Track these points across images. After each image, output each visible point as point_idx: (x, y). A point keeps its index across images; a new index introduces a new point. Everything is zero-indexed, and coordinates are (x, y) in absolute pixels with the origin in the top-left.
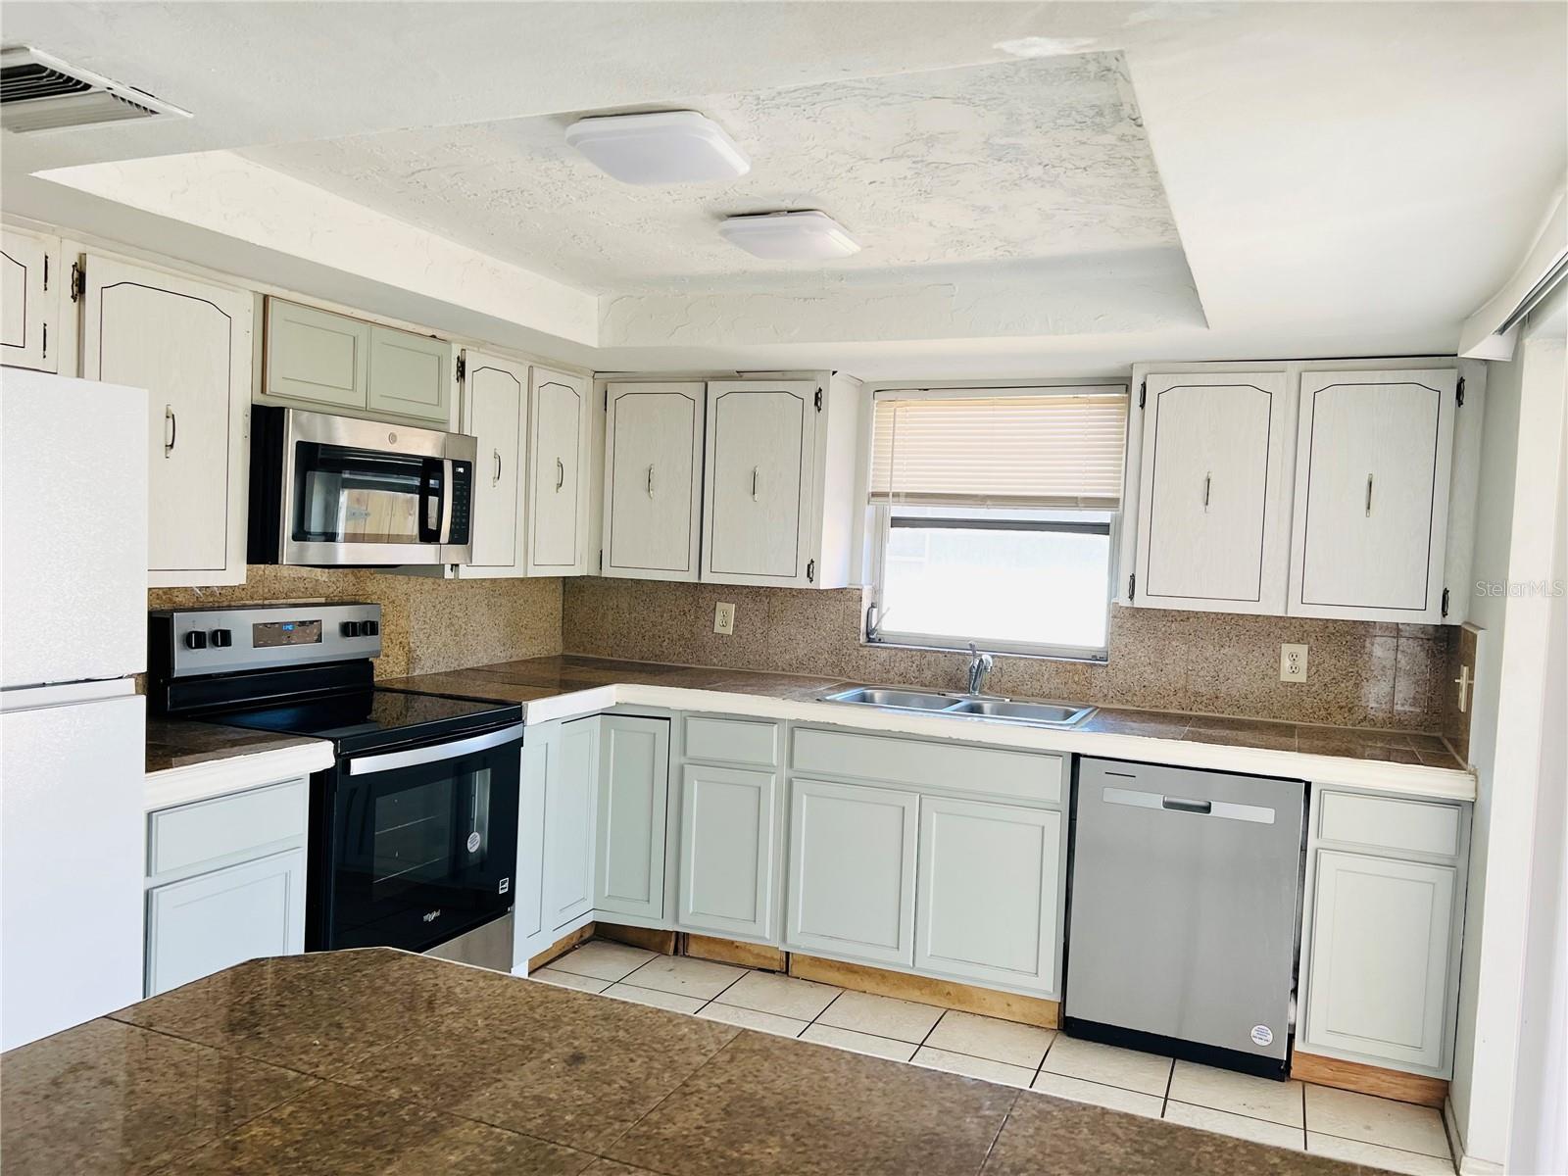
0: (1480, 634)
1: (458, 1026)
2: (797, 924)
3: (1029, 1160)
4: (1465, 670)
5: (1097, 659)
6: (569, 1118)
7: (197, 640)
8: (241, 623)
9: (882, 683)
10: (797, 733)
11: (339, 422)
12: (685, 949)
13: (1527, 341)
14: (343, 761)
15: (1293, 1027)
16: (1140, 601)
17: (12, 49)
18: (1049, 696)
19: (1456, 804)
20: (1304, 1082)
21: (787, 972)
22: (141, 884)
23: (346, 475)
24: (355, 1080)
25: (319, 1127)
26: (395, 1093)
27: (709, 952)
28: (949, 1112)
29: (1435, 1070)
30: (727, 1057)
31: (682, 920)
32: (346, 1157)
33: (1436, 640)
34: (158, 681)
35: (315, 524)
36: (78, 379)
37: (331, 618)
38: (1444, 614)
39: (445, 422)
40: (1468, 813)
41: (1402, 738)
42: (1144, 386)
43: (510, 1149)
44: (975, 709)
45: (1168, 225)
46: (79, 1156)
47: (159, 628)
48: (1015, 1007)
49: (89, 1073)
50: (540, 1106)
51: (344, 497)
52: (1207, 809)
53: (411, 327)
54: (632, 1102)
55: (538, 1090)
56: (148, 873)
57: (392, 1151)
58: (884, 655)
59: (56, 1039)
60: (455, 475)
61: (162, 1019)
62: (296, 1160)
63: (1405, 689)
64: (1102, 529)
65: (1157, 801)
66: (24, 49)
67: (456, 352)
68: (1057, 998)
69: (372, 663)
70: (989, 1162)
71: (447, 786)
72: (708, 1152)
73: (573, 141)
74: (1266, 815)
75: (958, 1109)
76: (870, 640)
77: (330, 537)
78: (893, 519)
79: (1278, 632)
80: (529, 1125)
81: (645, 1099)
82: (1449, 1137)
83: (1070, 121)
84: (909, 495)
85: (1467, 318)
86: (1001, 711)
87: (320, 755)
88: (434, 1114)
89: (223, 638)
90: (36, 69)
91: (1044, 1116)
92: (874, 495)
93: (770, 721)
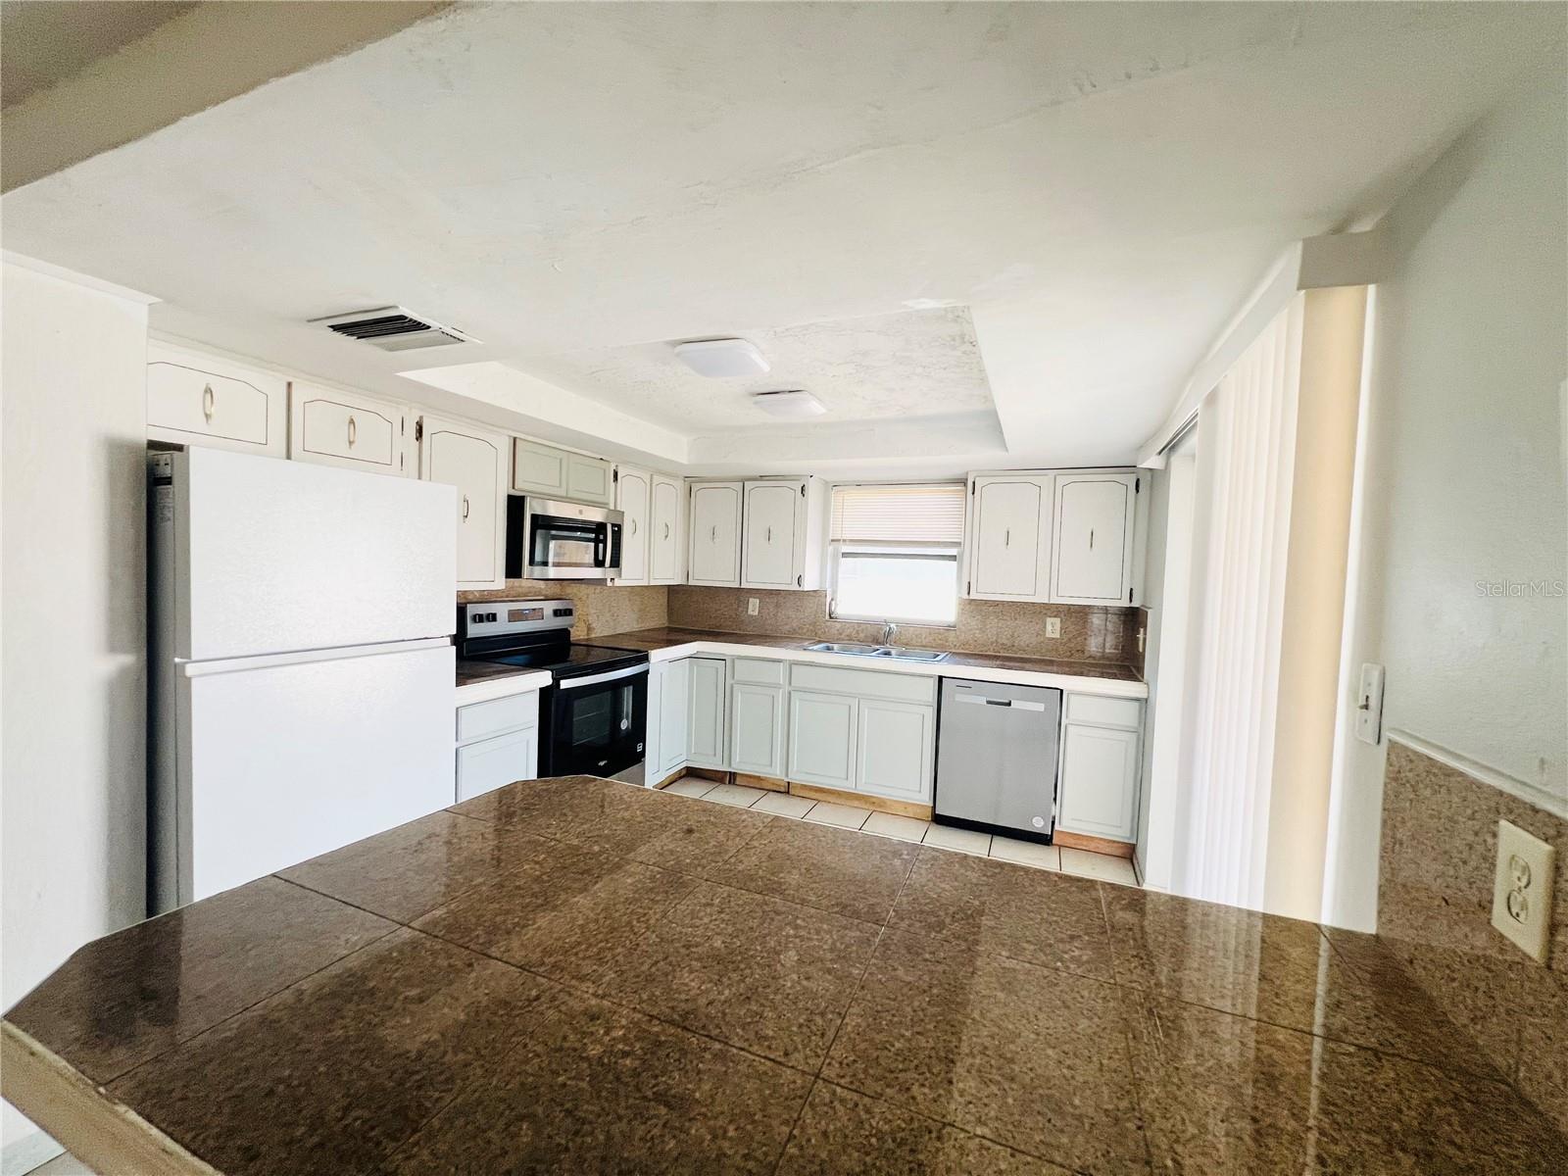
0: (1149, 611)
1: (627, 815)
2: (794, 767)
3: (929, 881)
4: (1142, 630)
5: (950, 628)
6: (688, 861)
7: (479, 619)
8: (502, 610)
9: (837, 641)
10: (794, 667)
11: (551, 503)
12: (735, 780)
13: (1173, 459)
14: (556, 681)
15: (1054, 818)
16: (973, 596)
17: (391, 307)
18: (924, 646)
19: (1137, 700)
20: (1060, 846)
21: (788, 793)
22: (454, 745)
23: (553, 532)
24: (575, 842)
25: (559, 865)
26: (596, 848)
27: (749, 782)
28: (886, 857)
29: (1129, 839)
30: (768, 830)
31: (733, 765)
32: (575, 880)
33: (1126, 615)
34: (459, 639)
35: (538, 557)
36: (419, 481)
37: (549, 607)
38: (1131, 601)
39: (607, 504)
40: (1144, 703)
41: (1110, 666)
42: (974, 483)
43: (658, 876)
44: (888, 654)
45: (988, 398)
46: (435, 881)
47: (461, 611)
48: (909, 809)
49: (437, 838)
50: (672, 855)
51: (552, 544)
52: (1009, 704)
53: (589, 454)
54: (720, 853)
55: (671, 847)
56: (457, 740)
57: (598, 877)
58: (838, 626)
59: (419, 821)
60: (613, 531)
61: (474, 811)
62: (549, 881)
63: (1110, 641)
64: (953, 558)
65: (983, 700)
66: (396, 307)
67: (613, 467)
68: (932, 805)
69: (569, 632)
70: (908, 882)
71: (608, 695)
72: (761, 878)
73: (678, 355)
74: (1040, 707)
75: (890, 857)
76: (831, 618)
77: (545, 564)
78: (843, 554)
79: (1045, 612)
80: (668, 864)
81: (727, 851)
82: (1135, 873)
83: (938, 344)
84: (851, 541)
85: (1141, 448)
86: (901, 655)
87: (544, 678)
88: (617, 859)
89: (492, 617)
90: (402, 318)
91: (935, 859)
92: (832, 541)
93: (779, 661)
